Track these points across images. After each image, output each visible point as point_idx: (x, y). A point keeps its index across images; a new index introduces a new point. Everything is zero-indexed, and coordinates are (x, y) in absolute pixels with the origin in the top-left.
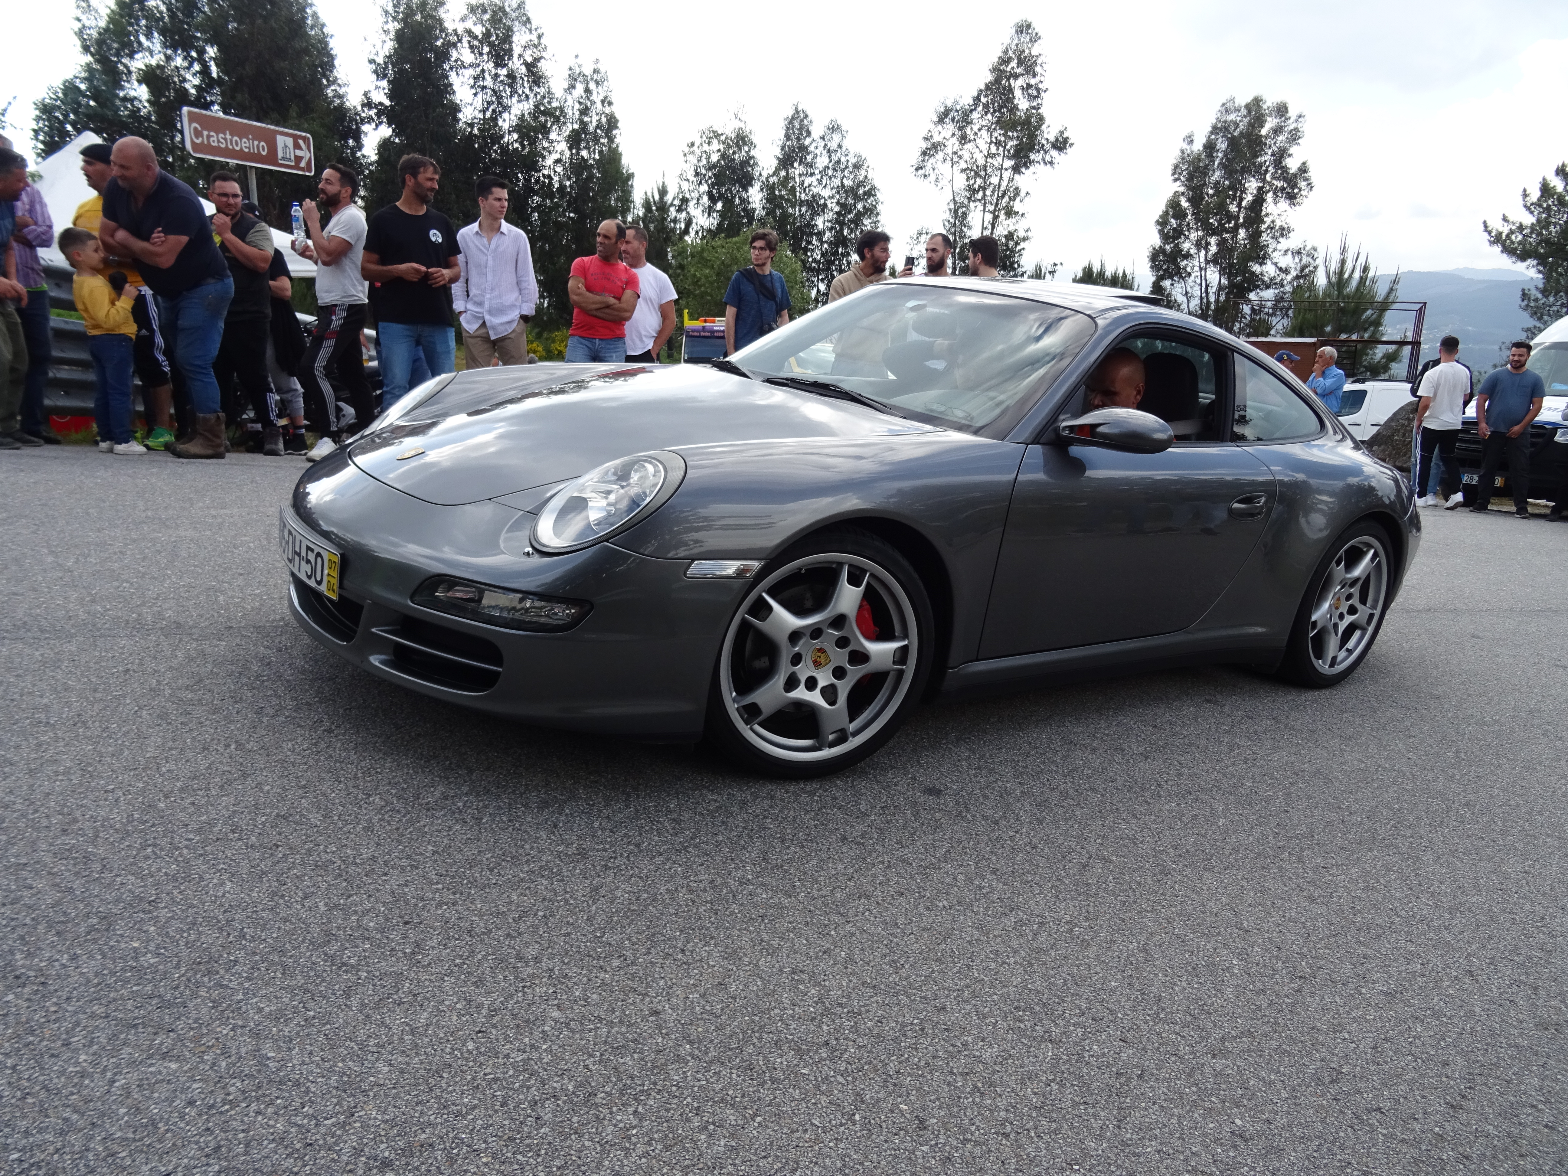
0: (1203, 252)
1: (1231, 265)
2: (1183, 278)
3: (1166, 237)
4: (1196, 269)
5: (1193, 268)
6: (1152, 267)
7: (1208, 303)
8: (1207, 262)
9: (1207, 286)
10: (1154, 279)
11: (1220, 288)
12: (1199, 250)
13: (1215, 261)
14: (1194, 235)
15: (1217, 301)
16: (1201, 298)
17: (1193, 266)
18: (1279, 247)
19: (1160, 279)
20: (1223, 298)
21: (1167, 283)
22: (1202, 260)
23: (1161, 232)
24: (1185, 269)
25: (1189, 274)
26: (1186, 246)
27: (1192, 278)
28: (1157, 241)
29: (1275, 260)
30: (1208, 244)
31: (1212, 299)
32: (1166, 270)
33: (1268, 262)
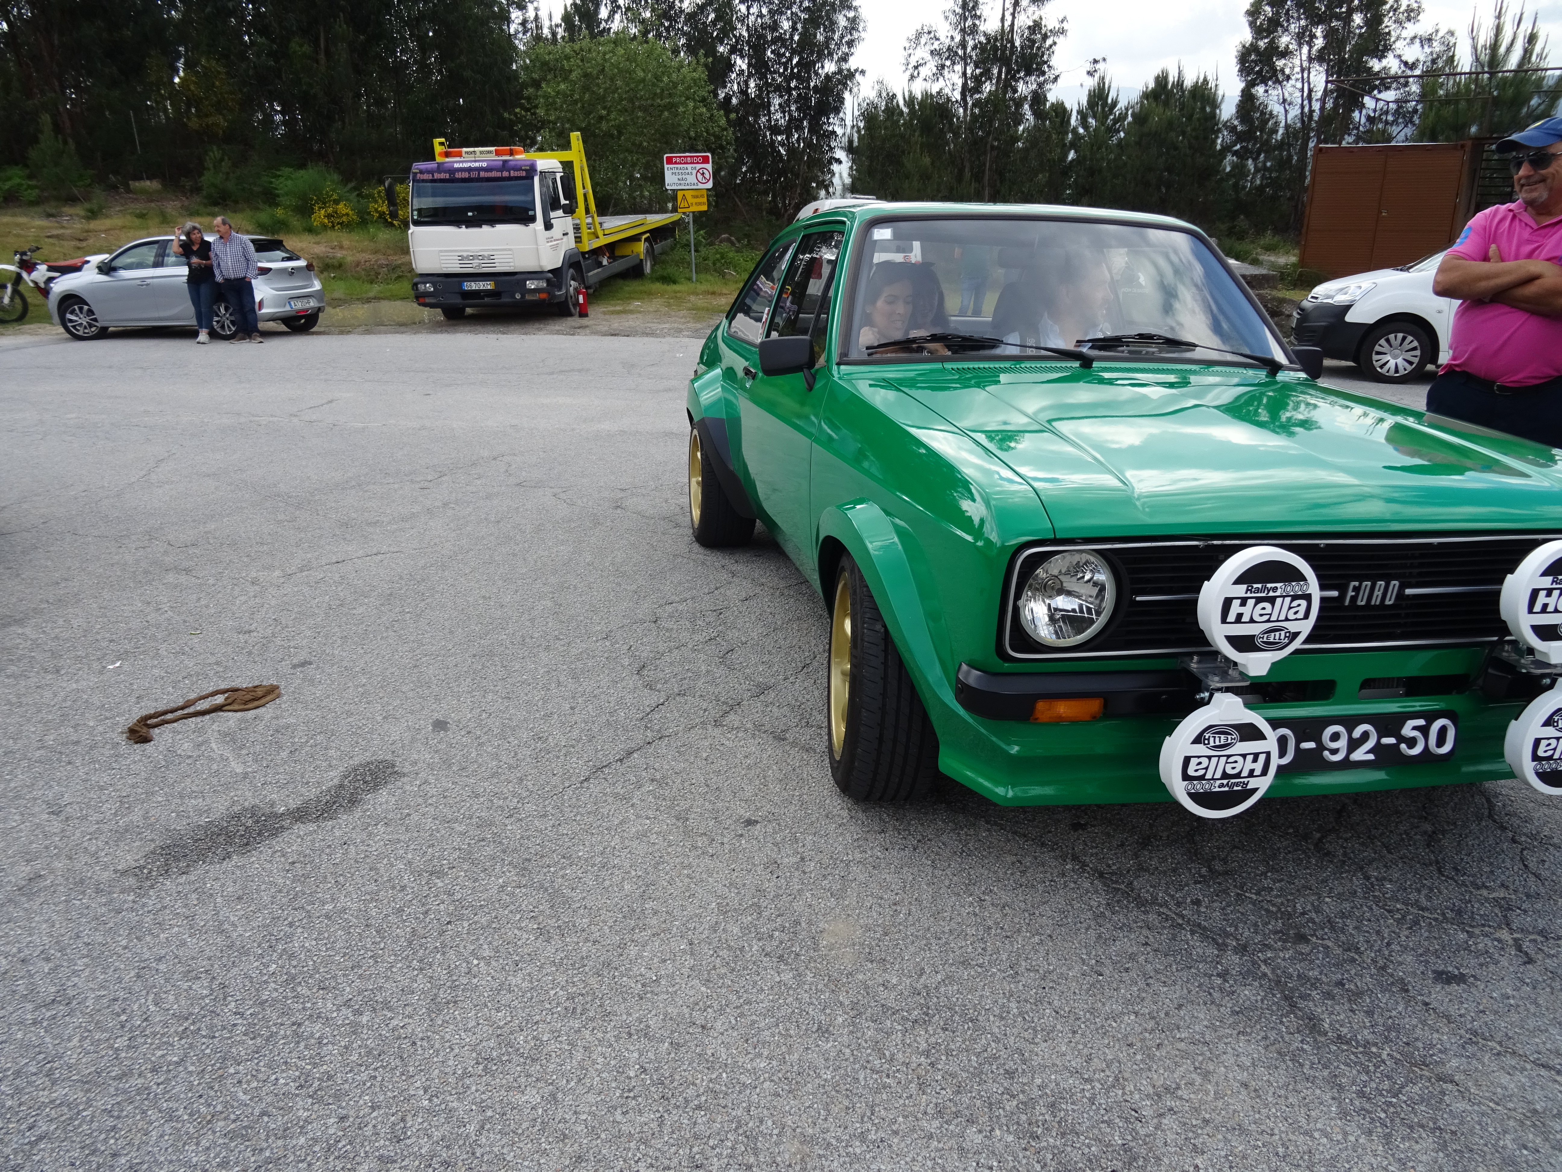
0: (1305, 49)
1: (1342, 61)
2: (1280, 83)
3: (1258, 31)
4: (1297, 69)
5: (1292, 68)
6: (1240, 71)
7: (1311, 111)
8: (1310, 59)
9: (1310, 91)
10: (1242, 85)
11: (1326, 92)
12: (1300, 45)
13: (1321, 57)
14: (1294, 27)
15: (1322, 108)
16: (1302, 107)
17: (1292, 65)
18: (1404, 34)
19: (1251, 85)
20: (1329, 105)
21: (1260, 90)
22: (1304, 57)
23: (1252, 24)
24: (1282, 71)
25: (1288, 78)
26: (1284, 40)
27: (1292, 82)
28: (1246, 36)
29: (1398, 52)
30: (1313, 36)
31: (1316, 106)
32: (1259, 73)
33: (1390, 55)
